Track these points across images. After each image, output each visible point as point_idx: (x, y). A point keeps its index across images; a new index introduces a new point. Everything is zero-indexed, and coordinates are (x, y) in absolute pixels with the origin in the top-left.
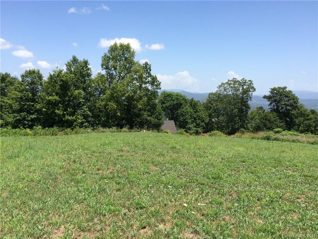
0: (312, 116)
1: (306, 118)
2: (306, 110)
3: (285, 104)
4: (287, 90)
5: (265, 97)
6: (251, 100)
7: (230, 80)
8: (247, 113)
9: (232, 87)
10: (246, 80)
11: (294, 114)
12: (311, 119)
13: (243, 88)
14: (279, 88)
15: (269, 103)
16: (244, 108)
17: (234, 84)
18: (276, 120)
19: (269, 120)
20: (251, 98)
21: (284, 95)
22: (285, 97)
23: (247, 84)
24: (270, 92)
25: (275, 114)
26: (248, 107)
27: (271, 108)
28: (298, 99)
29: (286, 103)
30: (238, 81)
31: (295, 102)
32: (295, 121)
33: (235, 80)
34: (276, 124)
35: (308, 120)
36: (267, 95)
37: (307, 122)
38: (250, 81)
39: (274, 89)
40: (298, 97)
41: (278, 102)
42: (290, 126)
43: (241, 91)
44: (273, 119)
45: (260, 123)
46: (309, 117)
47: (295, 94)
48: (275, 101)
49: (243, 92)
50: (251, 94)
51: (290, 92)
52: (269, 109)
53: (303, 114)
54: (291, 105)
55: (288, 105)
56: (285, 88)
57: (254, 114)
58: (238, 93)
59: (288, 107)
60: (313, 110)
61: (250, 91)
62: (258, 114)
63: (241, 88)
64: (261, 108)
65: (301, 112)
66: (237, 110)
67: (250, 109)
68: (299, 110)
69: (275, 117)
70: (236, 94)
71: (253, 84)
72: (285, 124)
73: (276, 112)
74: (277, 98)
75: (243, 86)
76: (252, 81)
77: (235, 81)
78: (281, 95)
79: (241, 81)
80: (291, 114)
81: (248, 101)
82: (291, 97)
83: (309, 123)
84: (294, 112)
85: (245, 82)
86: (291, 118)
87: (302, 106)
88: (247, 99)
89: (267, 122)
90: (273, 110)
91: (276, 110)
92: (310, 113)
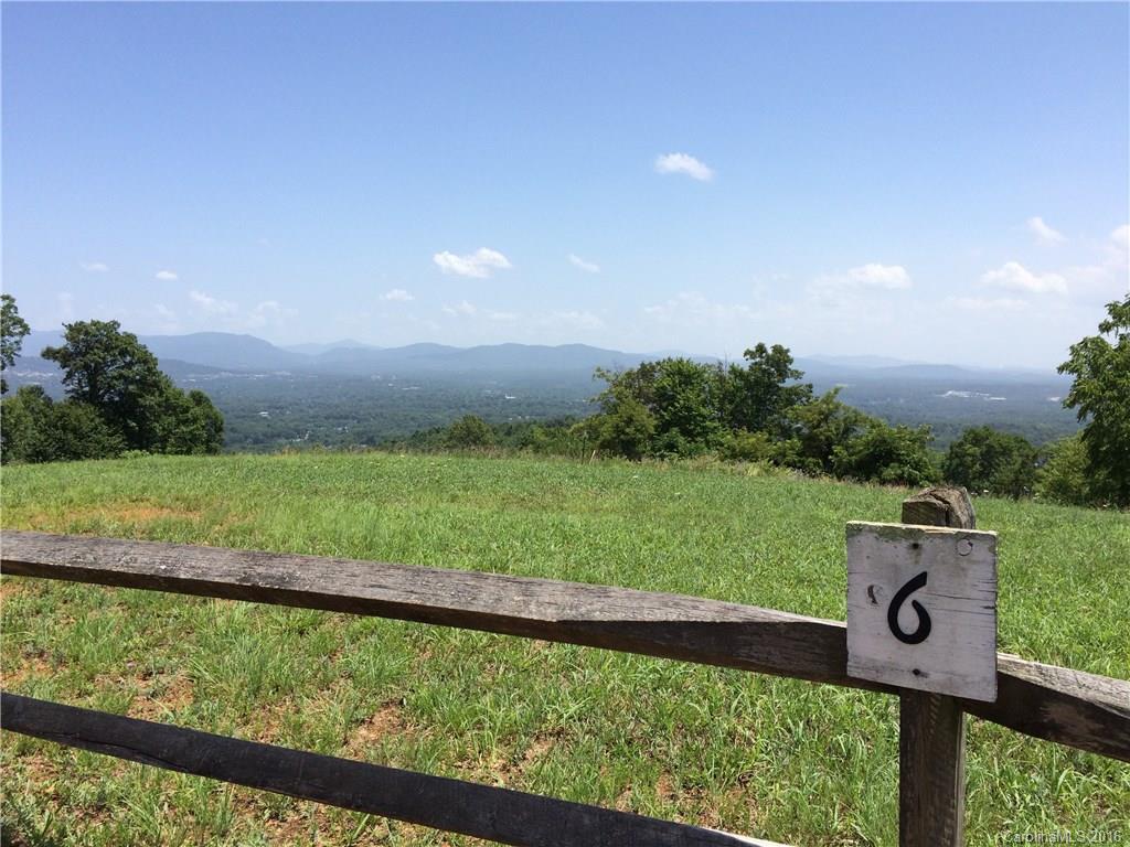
0: (196, 410)
1: (182, 417)
2: (181, 394)
4: (121, 331)
5: (49, 354)
11: (151, 407)
12: (195, 420)
14: (94, 324)
15: (63, 373)
18: (96, 428)
19: (75, 431)
20: (11, 356)
24: (65, 337)
25: (90, 408)
27: (73, 390)
28: (156, 360)
31: (149, 370)
35: (186, 422)
36: (56, 348)
37: (185, 430)
39: (77, 329)
40: (154, 356)
41: (96, 370)
44: (86, 427)
46: (189, 415)
47: (145, 347)
50: (16, 342)
51: (132, 337)
53: (170, 407)
54: (141, 381)
55: (132, 381)
56: (115, 324)
59: (132, 387)
60: (199, 393)
64: (37, 391)
65: (167, 400)
68: (161, 395)
69: (93, 420)
71: (16, 308)
72: (122, 441)
73: (90, 403)
76: (13, 300)
80: (142, 406)
82: (138, 355)
83: (190, 432)
84: (150, 400)
86: (141, 420)
87: (168, 382)
89: (70, 436)
90: (78, 397)
91: (87, 397)
92: (192, 403)
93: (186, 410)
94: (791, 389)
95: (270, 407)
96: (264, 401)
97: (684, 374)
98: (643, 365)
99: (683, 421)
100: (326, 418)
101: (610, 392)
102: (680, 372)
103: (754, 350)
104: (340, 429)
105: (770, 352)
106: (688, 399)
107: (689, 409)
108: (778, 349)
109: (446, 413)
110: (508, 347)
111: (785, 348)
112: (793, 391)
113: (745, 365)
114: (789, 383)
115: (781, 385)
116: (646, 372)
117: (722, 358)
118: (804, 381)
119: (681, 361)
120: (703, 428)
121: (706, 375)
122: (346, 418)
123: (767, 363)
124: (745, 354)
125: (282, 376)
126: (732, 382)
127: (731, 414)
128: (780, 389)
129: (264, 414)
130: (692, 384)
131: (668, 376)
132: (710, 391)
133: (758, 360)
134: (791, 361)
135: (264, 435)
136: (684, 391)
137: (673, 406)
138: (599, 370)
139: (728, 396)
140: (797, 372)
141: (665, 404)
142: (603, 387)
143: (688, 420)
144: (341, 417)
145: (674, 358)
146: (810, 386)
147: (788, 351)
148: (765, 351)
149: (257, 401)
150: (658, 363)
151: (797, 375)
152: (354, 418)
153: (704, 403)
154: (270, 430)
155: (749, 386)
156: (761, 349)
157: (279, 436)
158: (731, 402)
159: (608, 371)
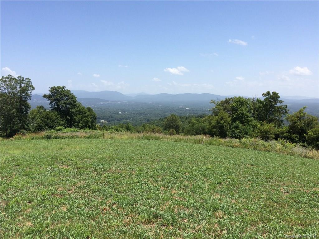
0: (88, 113)
1: (84, 115)
2: (84, 108)
3: (65, 103)
4: (66, 89)
5: (45, 96)
6: (30, 99)
7: (4, 77)
8: (27, 113)
9: (7, 85)
10: (23, 78)
11: (74, 112)
12: (88, 116)
13: (21, 87)
14: (58, 87)
15: (49, 102)
16: (23, 107)
17: (10, 81)
18: (57, 118)
19: (51, 119)
20: (30, 97)
21: (63, 94)
22: (64, 96)
23: (24, 82)
24: (50, 91)
25: (56, 112)
26: (27, 107)
27: (52, 107)
28: (76, 98)
29: (66, 101)
30: (14, 79)
31: (73, 101)
32: (75, 119)
33: (10, 77)
34: (57, 123)
35: (85, 117)
36: (47, 94)
37: (85, 119)
38: (28, 79)
39: (53, 89)
40: (76, 96)
41: (59, 101)
42: (70, 123)
43: (18, 89)
44: (54, 118)
45: (42, 122)
46: (86, 114)
47: (73, 94)
48: (55, 100)
49: (21, 90)
50: (30, 92)
51: (69, 91)
52: (50, 107)
53: (81, 112)
54: (71, 104)
55: (68, 104)
56: (64, 87)
57: (35, 114)
58: (16, 91)
59: (68, 106)
60: (89, 108)
61: (28, 90)
62: (39, 114)
63: (18, 87)
64: (42, 107)
65: (80, 110)
66: (15, 110)
67: (30, 109)
68: (77, 108)
69: (56, 116)
70: (14, 93)
71: (31, 82)
72: (66, 122)
73: (57, 111)
74: (57, 97)
75: (20, 84)
76: (30, 80)
77: (11, 79)
78: (61, 94)
79: (18, 79)
80: (71, 112)
81: (27, 100)
82: (70, 96)
83: (86, 120)
84: (73, 110)
85: (23, 80)
86: (71, 116)
87: (80, 105)
88: (26, 98)
89: (49, 121)
90: (54, 109)
91: (56, 109)
92: (87, 111)
93: (85, 113)
94: (279, 107)
95: (121, 111)
96: (120, 109)
97: (241, 102)
98: (226, 99)
99: (240, 118)
100: (136, 114)
101: (216, 107)
102: (239, 101)
103: (266, 93)
104: (140, 117)
105: (272, 94)
106: (242, 110)
107: (242, 114)
108: (274, 93)
109: (169, 113)
110: (187, 94)
111: (277, 93)
112: (280, 108)
113: (262, 98)
114: (278, 105)
115: (275, 105)
116: (227, 101)
117: (254, 97)
118: (284, 104)
119: (240, 97)
120: (247, 120)
121: (249, 102)
122: (142, 114)
123: (270, 98)
124: (263, 95)
125: (125, 102)
126: (258, 105)
127: (257, 115)
128: (275, 107)
129: (120, 113)
130: (244, 105)
131: (235, 102)
132: (250, 108)
133: (267, 97)
134: (279, 97)
135: (120, 119)
136: (241, 107)
137: (237, 112)
138: (212, 100)
139: (256, 109)
140: (281, 101)
141: (234, 112)
142: (213, 106)
143: (242, 117)
144: (140, 114)
145: (237, 97)
146: (286, 106)
147: (278, 94)
148: (270, 94)
149: (119, 110)
150: (231, 98)
151: (281, 102)
152: (144, 114)
153: (248, 112)
154: (121, 117)
155: (264, 106)
156: (268, 93)
157: (124, 119)
158: (257, 111)
159: (215, 101)
